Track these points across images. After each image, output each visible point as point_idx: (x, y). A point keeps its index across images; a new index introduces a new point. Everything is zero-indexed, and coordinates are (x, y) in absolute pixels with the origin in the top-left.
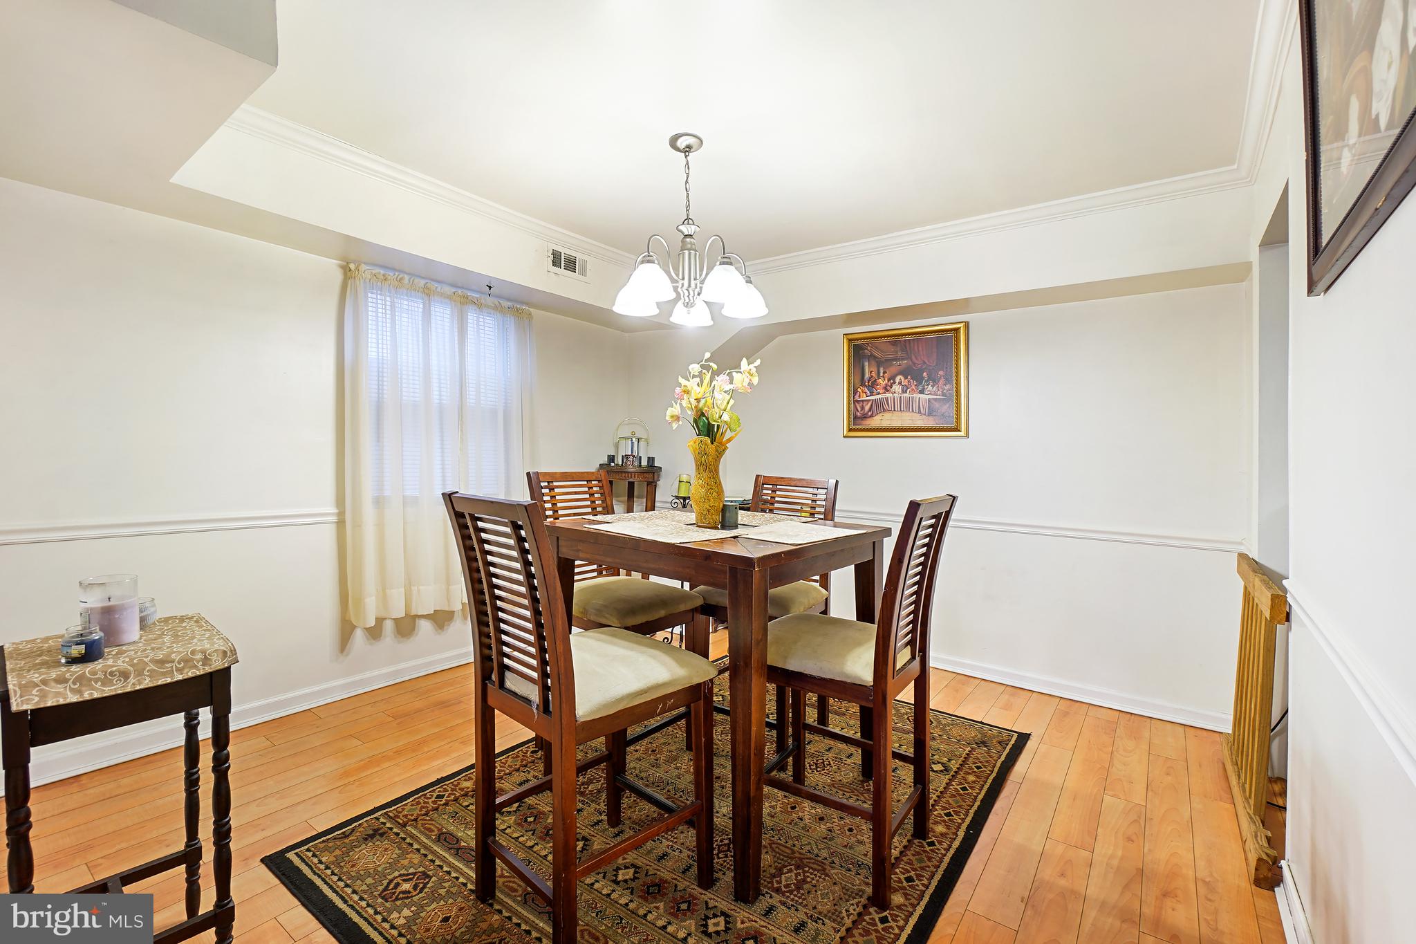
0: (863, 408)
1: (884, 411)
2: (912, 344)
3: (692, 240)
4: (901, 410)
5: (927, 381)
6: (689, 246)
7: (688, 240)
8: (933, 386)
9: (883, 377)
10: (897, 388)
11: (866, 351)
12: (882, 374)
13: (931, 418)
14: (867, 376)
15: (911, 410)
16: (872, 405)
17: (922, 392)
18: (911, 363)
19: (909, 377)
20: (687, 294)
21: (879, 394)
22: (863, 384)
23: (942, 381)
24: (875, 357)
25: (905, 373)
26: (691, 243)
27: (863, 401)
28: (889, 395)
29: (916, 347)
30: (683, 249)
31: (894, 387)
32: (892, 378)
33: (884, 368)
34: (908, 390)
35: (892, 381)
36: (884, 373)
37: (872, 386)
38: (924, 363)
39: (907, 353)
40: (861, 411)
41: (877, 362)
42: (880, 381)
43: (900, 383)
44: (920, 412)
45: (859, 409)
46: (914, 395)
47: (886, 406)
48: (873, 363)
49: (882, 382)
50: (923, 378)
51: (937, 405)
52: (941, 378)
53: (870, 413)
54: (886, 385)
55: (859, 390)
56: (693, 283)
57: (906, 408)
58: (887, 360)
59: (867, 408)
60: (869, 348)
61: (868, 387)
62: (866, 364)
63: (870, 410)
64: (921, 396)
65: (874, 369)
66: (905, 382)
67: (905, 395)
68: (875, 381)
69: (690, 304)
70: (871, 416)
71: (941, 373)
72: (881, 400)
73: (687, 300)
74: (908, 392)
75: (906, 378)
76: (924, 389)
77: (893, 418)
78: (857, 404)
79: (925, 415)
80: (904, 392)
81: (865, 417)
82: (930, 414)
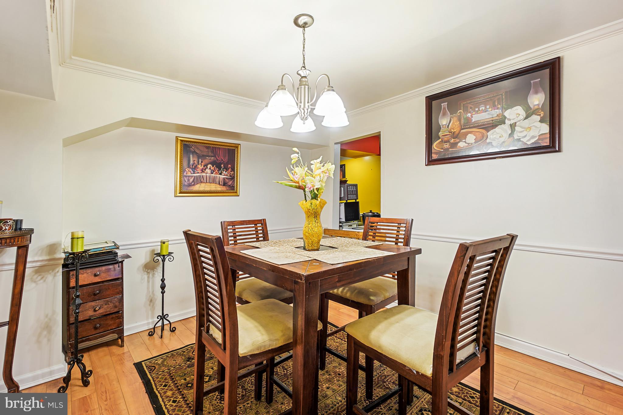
0: (189, 180)
1: (201, 182)
2: (216, 150)
3: (306, 79)
4: (210, 183)
5: (223, 169)
6: (304, 83)
7: (304, 79)
8: (226, 172)
9: (201, 164)
10: (208, 171)
11: (191, 149)
12: (200, 163)
13: (224, 187)
14: (191, 162)
15: (215, 183)
16: (194, 179)
17: (221, 174)
18: (215, 158)
19: (215, 166)
20: (303, 111)
21: (198, 173)
22: (189, 167)
23: (230, 170)
24: (197, 153)
25: (213, 164)
26: (305, 81)
27: (189, 176)
28: (204, 174)
29: (218, 152)
30: (300, 85)
31: (207, 170)
32: (206, 165)
33: (201, 160)
34: (214, 172)
35: (206, 167)
36: (202, 162)
37: (195, 168)
38: (222, 160)
39: (214, 154)
40: (188, 181)
41: (197, 156)
42: (199, 166)
43: (210, 169)
44: (219, 184)
45: (186, 181)
46: (217, 175)
47: (202, 180)
48: (195, 156)
49: (200, 167)
50: (221, 167)
51: (227, 180)
52: (229, 168)
53: (193, 183)
54: (203, 169)
55: (187, 170)
56: (307, 105)
57: (213, 182)
58: (203, 156)
59: (191, 180)
60: (193, 147)
61: (192, 169)
62: (191, 156)
63: (193, 181)
64: (220, 176)
65: (196, 159)
66: (212, 168)
67: (212, 175)
68: (196, 166)
69: (305, 118)
70: (194, 185)
71: (229, 166)
72: (200, 176)
73: (303, 116)
74: (214, 173)
75: (213, 166)
76: (221, 173)
77: (206, 186)
78: (185, 178)
79: (222, 185)
80: (212, 173)
81: (190, 185)
82: (224, 185)
